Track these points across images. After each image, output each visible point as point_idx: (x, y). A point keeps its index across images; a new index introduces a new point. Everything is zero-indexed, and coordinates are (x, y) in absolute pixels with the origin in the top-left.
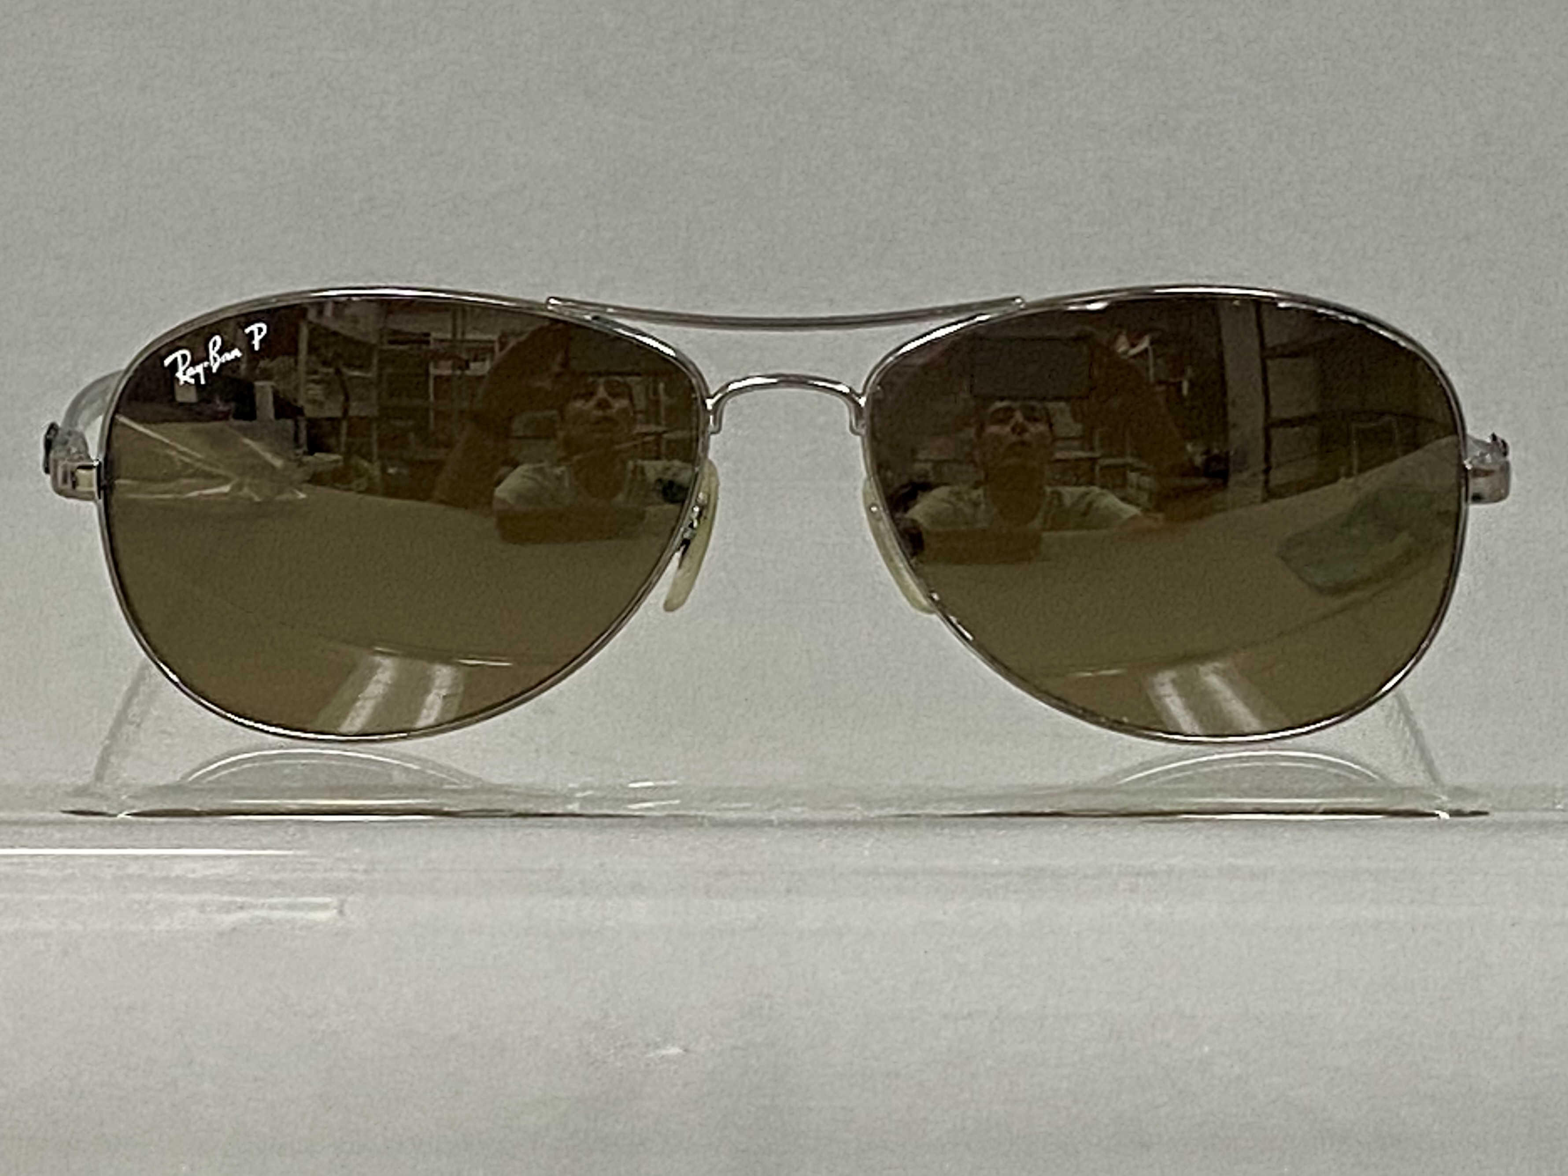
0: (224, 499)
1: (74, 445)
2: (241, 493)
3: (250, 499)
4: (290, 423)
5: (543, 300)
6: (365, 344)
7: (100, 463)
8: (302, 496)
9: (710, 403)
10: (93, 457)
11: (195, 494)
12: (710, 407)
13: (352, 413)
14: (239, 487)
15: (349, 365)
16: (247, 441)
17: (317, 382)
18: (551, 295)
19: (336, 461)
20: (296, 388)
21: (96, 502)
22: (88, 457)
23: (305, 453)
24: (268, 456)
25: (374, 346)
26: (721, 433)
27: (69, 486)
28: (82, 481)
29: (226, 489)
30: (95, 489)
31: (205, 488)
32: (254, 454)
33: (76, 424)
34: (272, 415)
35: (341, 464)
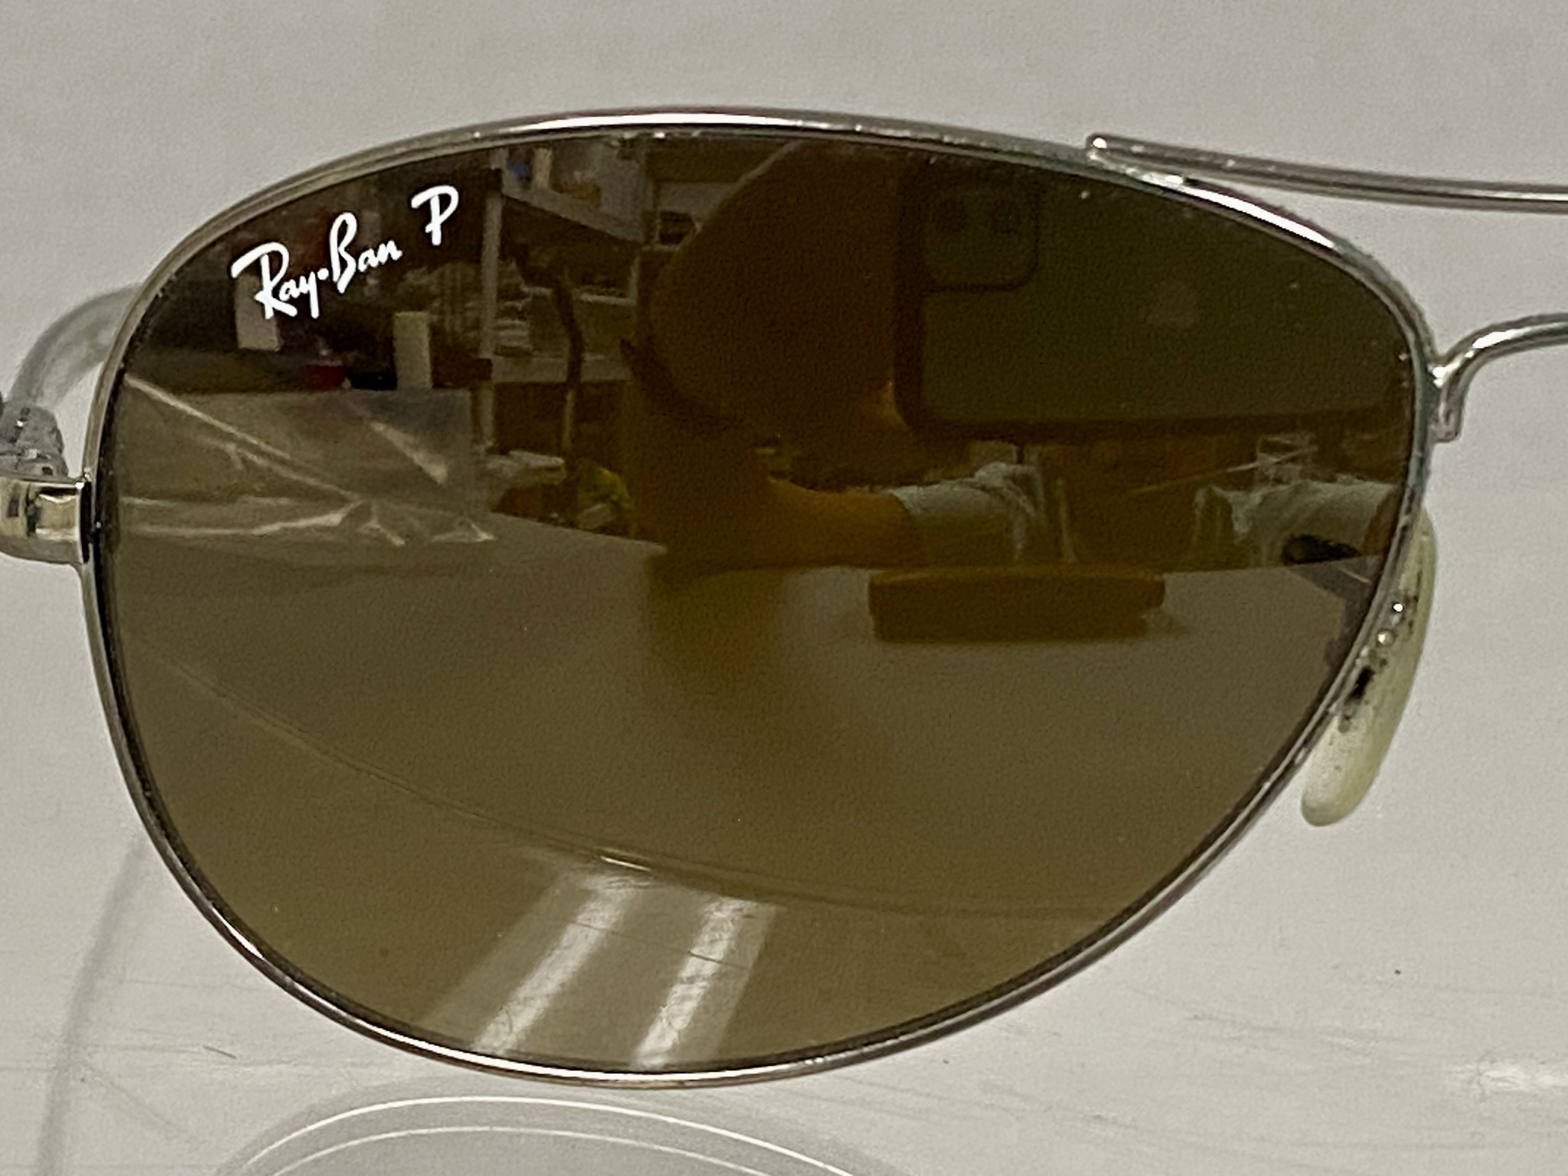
0: (330, 538)
1: (36, 442)
2: (363, 529)
3: (381, 540)
4: (463, 395)
5: (1081, 144)
6: (621, 242)
7: (88, 485)
8: (484, 536)
9: (1441, 374)
10: (74, 472)
11: (274, 528)
12: (1439, 383)
13: (587, 376)
14: (359, 516)
15: (586, 280)
16: (380, 427)
17: (521, 315)
18: (1100, 131)
19: (553, 469)
20: (477, 325)
21: (75, 564)
22: (63, 470)
23: (490, 451)
24: (419, 458)
25: (636, 245)
26: (1461, 439)
27: (20, 523)
28: (48, 516)
29: (335, 518)
30: (75, 534)
31: (295, 517)
32: (391, 451)
33: (40, 393)
34: (426, 379)
35: (563, 474)
